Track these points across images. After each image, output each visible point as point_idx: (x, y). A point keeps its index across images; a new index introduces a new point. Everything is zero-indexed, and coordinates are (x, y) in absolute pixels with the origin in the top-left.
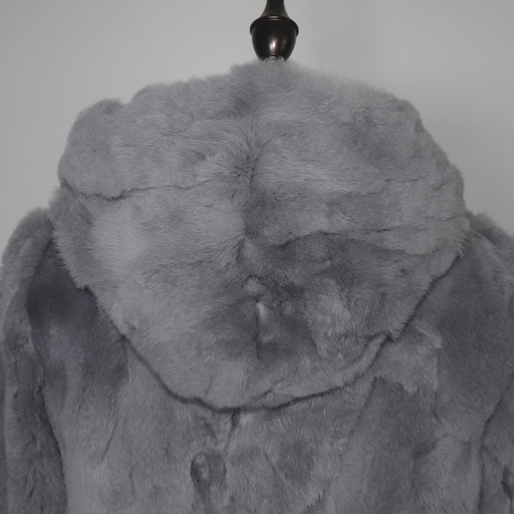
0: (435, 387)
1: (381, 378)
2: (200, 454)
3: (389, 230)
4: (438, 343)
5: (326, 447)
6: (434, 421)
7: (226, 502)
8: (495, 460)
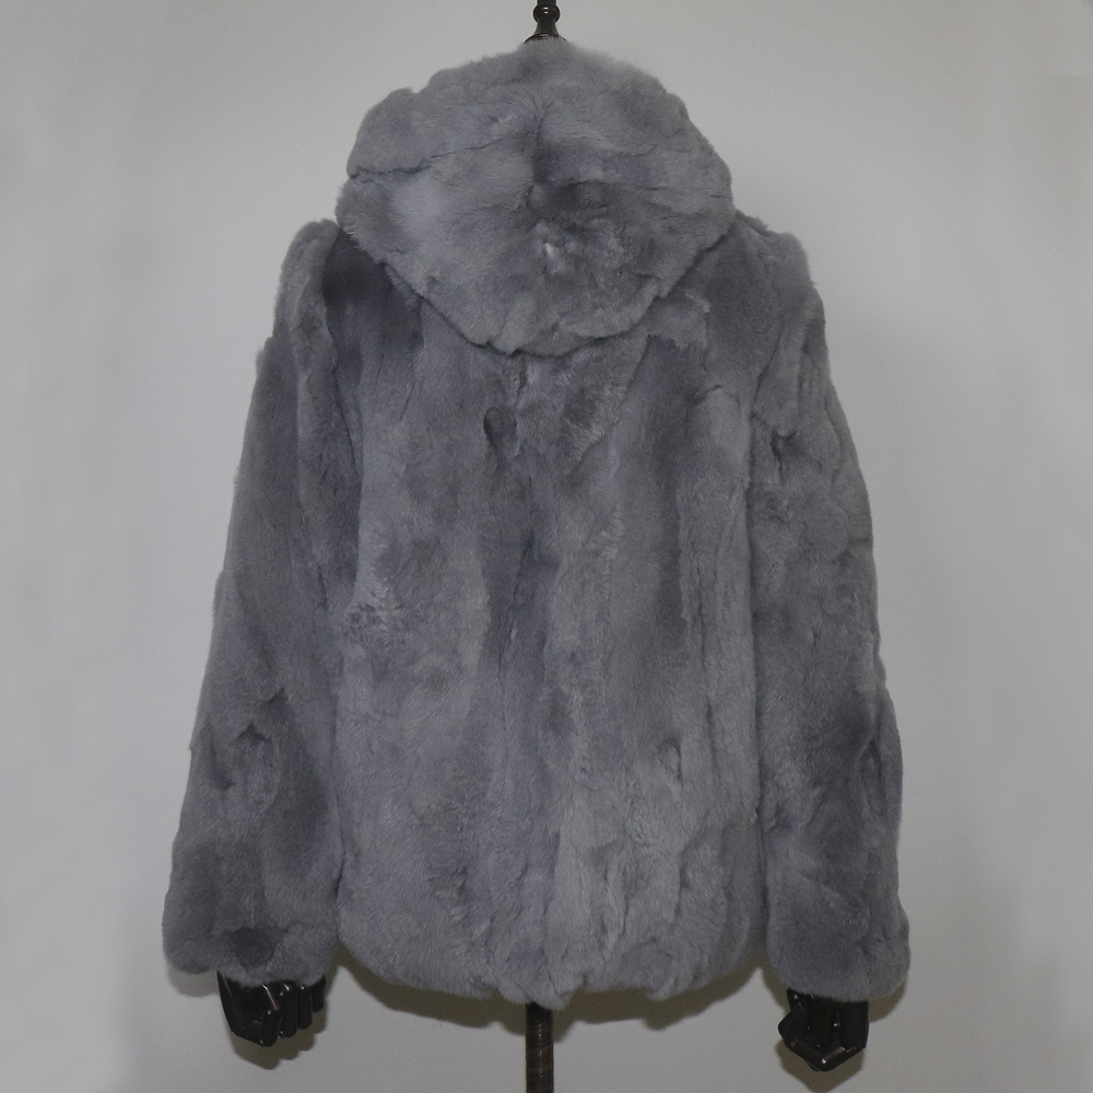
0: (705, 345)
1: (655, 337)
2: (492, 408)
3: (656, 189)
4: (707, 308)
5: (607, 393)
6: (704, 372)
7: (517, 452)
8: (764, 422)
